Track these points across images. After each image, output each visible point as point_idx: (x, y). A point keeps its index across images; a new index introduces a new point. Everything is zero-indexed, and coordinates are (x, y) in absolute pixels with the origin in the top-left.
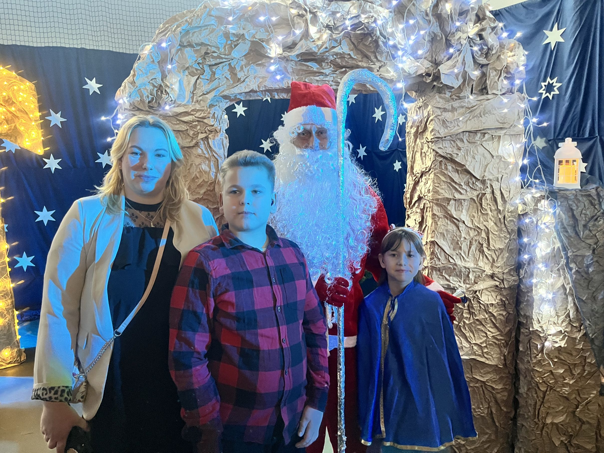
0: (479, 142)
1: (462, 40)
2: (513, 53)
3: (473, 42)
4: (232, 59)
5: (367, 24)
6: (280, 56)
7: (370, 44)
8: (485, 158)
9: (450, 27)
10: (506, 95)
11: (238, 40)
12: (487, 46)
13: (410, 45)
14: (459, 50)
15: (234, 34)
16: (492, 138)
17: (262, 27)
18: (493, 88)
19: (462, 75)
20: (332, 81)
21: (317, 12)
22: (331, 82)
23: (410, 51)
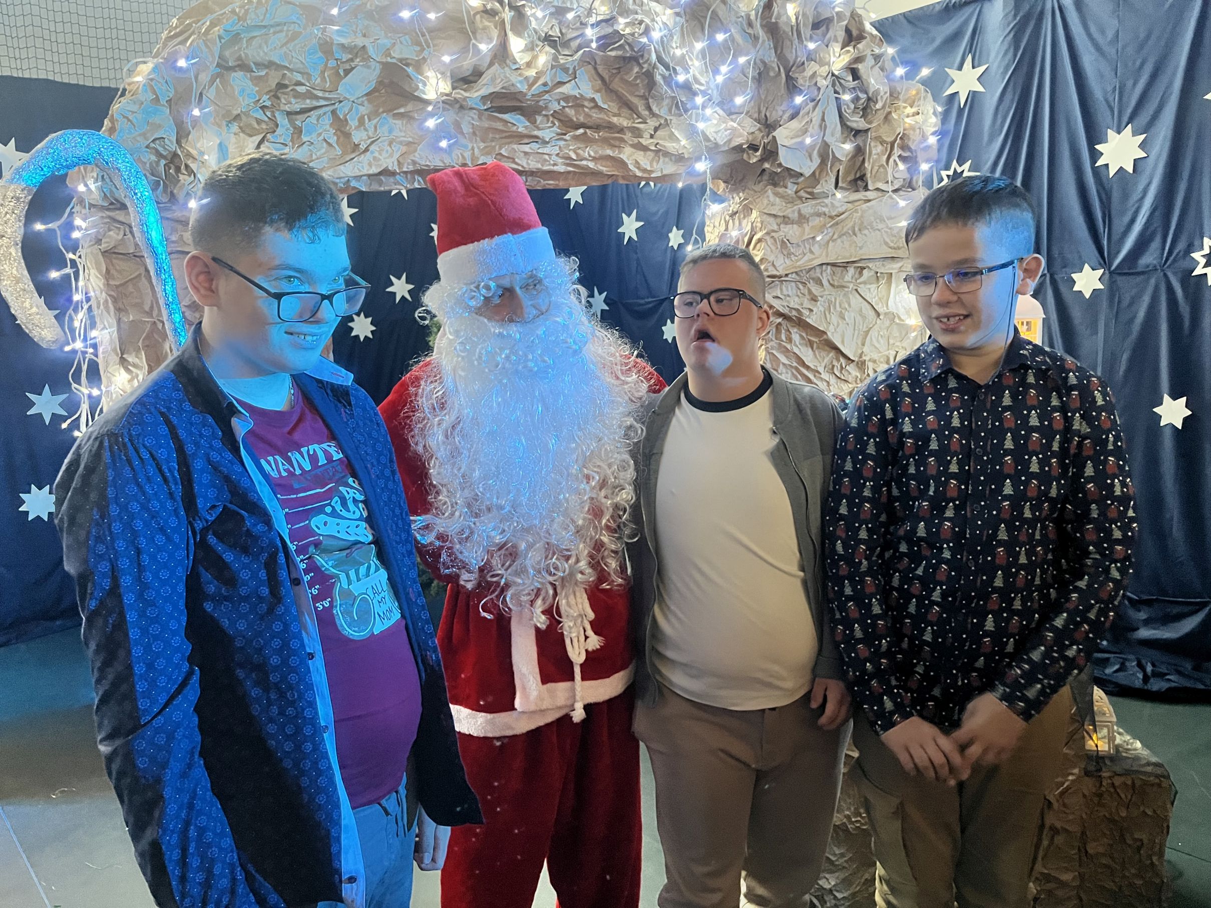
0: (851, 286)
1: (819, 79)
2: (914, 110)
3: (840, 83)
4: (340, 102)
5: (630, 38)
6: (445, 98)
7: (636, 78)
8: (864, 317)
9: (794, 51)
10: (901, 193)
11: (352, 60)
12: (866, 93)
13: (717, 86)
14: (813, 100)
15: (343, 45)
16: (877, 277)
17: (406, 34)
18: (876, 178)
19: (819, 151)
20: (557, 155)
21: (523, 5)
22: (554, 157)
23: (716, 97)
